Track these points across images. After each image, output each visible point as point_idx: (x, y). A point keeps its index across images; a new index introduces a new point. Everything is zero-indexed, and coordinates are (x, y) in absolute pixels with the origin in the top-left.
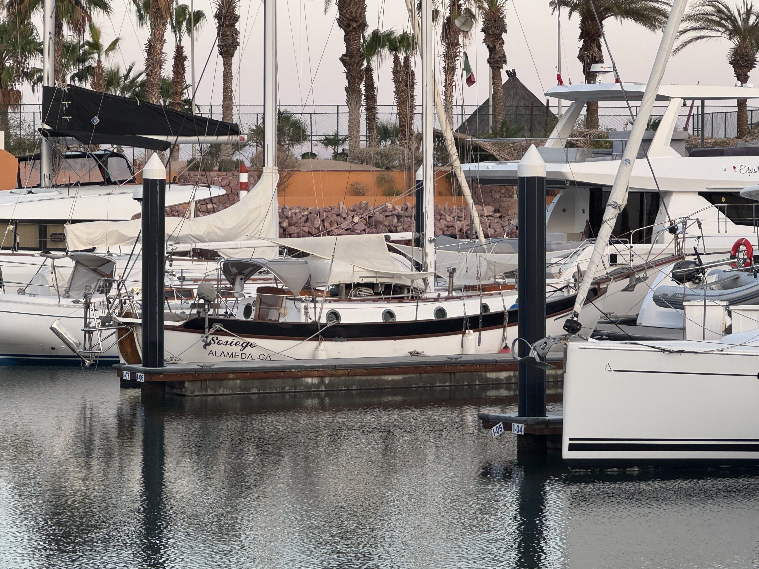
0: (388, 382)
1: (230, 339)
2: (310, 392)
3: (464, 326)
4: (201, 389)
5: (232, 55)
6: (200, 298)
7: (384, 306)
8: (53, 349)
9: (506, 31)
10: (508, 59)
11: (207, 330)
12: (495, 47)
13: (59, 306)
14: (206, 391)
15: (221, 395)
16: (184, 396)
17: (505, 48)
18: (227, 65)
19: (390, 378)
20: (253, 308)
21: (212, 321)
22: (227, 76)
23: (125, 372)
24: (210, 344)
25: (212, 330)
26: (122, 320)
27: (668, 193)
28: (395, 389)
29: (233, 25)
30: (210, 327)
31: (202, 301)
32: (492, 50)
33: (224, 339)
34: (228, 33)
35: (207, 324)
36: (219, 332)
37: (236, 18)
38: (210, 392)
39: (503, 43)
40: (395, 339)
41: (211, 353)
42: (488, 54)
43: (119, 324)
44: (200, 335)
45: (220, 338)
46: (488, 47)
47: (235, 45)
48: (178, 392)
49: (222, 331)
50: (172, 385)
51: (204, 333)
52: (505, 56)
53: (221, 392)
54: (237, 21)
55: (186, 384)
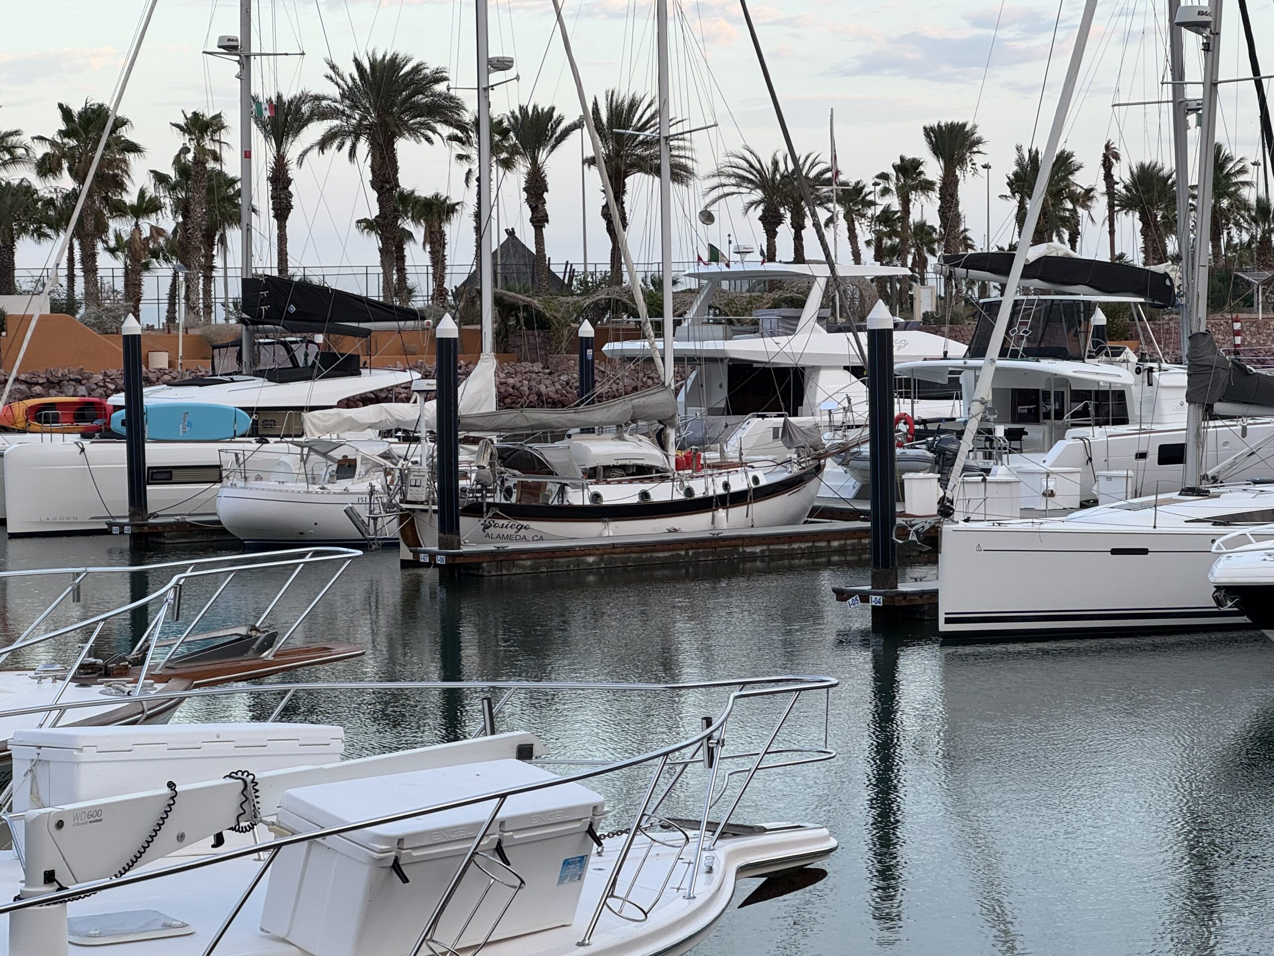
0: (659, 557)
1: (506, 522)
2: (590, 570)
3: (714, 504)
4: (497, 570)
5: (286, 218)
6: (477, 484)
7: (639, 487)
8: (301, 533)
9: (547, 191)
10: (550, 218)
11: (485, 515)
12: (537, 206)
13: (308, 492)
14: (501, 571)
15: (515, 574)
16: (483, 576)
17: (547, 207)
18: (282, 228)
19: (660, 555)
20: (515, 490)
21: (490, 505)
22: (282, 239)
23: (422, 555)
24: (488, 527)
25: (490, 514)
26: (404, 506)
27: (816, 369)
28: (665, 564)
29: (287, 188)
30: (488, 511)
31: (479, 486)
32: (534, 209)
33: (500, 522)
34: (282, 196)
35: (485, 509)
36: (496, 516)
37: (289, 181)
38: (505, 572)
39: (545, 202)
40: (654, 518)
41: (488, 535)
42: (530, 213)
43: (402, 510)
44: (477, 519)
45: (497, 521)
46: (530, 206)
47: (289, 207)
48: (475, 572)
49: (498, 514)
50: (467, 566)
51: (482, 517)
52: (547, 216)
53: (514, 571)
54: (290, 184)
55: (484, 565)
